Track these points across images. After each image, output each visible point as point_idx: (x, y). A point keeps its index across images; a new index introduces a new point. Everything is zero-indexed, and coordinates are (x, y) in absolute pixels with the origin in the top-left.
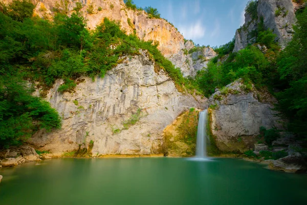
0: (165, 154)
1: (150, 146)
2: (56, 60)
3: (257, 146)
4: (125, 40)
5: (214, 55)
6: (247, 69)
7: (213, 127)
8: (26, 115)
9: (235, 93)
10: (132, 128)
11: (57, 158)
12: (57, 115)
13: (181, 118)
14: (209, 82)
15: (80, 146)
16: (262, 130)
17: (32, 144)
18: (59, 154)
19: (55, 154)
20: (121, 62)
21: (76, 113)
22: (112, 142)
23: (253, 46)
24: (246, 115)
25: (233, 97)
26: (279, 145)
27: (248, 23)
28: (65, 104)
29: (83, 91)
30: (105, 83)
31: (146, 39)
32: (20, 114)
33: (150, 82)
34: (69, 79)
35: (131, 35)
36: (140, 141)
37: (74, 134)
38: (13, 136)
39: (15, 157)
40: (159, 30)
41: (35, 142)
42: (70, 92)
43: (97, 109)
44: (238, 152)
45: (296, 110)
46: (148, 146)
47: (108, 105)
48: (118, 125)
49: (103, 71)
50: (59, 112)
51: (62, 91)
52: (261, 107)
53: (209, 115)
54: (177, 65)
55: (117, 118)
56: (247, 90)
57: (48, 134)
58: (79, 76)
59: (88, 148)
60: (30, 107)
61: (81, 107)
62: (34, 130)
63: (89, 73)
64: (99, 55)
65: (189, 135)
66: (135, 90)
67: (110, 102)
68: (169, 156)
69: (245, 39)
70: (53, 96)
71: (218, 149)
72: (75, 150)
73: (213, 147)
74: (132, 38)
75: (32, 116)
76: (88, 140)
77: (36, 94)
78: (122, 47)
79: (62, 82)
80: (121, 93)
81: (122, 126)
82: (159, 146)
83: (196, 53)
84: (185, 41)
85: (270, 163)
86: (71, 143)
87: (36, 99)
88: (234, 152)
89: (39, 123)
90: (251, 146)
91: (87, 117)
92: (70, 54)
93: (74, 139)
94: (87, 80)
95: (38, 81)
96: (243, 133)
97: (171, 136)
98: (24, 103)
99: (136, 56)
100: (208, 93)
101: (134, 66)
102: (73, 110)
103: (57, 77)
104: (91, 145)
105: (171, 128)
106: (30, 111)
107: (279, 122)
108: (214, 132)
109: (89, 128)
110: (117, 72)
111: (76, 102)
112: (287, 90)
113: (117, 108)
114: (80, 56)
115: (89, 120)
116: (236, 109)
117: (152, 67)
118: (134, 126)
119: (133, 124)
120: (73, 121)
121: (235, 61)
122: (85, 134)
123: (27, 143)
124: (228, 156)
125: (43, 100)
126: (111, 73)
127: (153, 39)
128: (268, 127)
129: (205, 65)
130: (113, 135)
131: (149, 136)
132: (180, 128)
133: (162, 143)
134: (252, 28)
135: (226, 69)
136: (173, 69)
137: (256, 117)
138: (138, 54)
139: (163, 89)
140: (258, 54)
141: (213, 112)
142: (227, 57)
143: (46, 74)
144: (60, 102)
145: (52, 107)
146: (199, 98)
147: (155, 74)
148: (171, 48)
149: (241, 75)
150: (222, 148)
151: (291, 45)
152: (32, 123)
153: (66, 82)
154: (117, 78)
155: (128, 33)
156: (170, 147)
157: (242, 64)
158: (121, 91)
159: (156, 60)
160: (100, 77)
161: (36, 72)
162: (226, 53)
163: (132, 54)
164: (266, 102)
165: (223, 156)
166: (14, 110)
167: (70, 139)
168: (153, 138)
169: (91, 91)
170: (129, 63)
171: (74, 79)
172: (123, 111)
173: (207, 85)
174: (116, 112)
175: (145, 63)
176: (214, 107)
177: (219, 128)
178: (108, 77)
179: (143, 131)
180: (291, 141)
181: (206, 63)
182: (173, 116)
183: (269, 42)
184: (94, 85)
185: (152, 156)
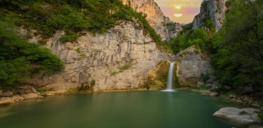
0: (148, 88)
1: (138, 83)
2: (56, 14)
3: (199, 83)
4: (123, 9)
5: (181, 29)
6: (198, 40)
7: (177, 72)
8: (22, 59)
9: (191, 54)
10: (125, 71)
11: (60, 94)
12: (60, 61)
13: (159, 66)
14: (177, 46)
15: (83, 84)
16: (202, 75)
17: (31, 85)
18: (63, 91)
19: (58, 92)
20: (118, 24)
21: (79, 59)
22: (110, 82)
23: (203, 28)
24: (195, 66)
25: (189, 56)
26: (209, 83)
27: (201, 13)
28: (68, 52)
29: (85, 42)
30: (105, 38)
31: (138, 11)
32: (14, 58)
33: (140, 41)
34: (70, 32)
35: (126, 5)
36: (131, 80)
37: (77, 75)
38: (6, 78)
39: (10, 96)
40: (148, 6)
41: (34, 83)
42: (72, 42)
43: (97, 57)
44: (190, 86)
45: (218, 65)
46: (136, 83)
47: (107, 55)
48: (115, 69)
49: (103, 29)
50: (62, 58)
51: (63, 41)
52: (203, 62)
53: (175, 65)
54: (158, 32)
55: (114, 65)
56: (197, 52)
57: (49, 76)
58: (81, 30)
59: (90, 85)
60: (26, 52)
61: (83, 55)
62: (33, 73)
63: (90, 29)
64: (100, 16)
65: (163, 76)
66: (128, 46)
67: (109, 52)
68: (150, 89)
69: (198, 23)
70: (54, 44)
71: (179, 85)
72: (78, 87)
73: (177, 84)
74: (128, 8)
75: (29, 60)
76: (90, 80)
77: (34, 40)
78: (119, 13)
79: (63, 33)
80: (118, 47)
81: (118, 70)
82: (144, 83)
83: (171, 26)
84: (165, 17)
85: (204, 92)
86: (74, 82)
87: (34, 45)
88: (187, 86)
89: (39, 66)
90: (196, 83)
91: (90, 63)
92: (71, 10)
93: (77, 79)
94: (89, 35)
95: (34, 29)
96: (193, 76)
97: (152, 77)
98: (18, 48)
99: (130, 22)
100: (176, 52)
101: (128, 29)
102: (76, 57)
103: (57, 29)
104: (93, 83)
105: (152, 72)
106: (27, 55)
107: (210, 70)
108: (178, 75)
109: (91, 71)
110: (115, 32)
111: (78, 51)
112: (216, 54)
113: (114, 57)
114: (82, 14)
115: (91, 65)
116: (190, 62)
117: (142, 31)
118: (128, 70)
119: (126, 69)
120: (76, 65)
121: (192, 35)
122: (87, 76)
123: (25, 84)
124: (184, 88)
125: (42, 47)
126: (110, 31)
127: (143, 11)
128: (205, 73)
129: (175, 35)
130: (111, 76)
131: (137, 77)
132: (158, 72)
133: (146, 81)
134: (203, 16)
135: (187, 39)
136: (155, 34)
137: (200, 67)
138: (132, 21)
139: (148, 47)
140: (204, 33)
141: (178, 63)
142: (188, 31)
143: (45, 24)
144: (62, 50)
145: (54, 53)
146: (170, 54)
147: (143, 37)
148: (155, 20)
149: (195, 43)
150: (181, 84)
151: (220, 30)
152: (29, 67)
153: (67, 34)
154: (115, 36)
155: (124, 4)
156: (151, 84)
157: (196, 37)
158: (118, 45)
159: (144, 27)
160: (100, 33)
161: (31, 20)
162: (188, 29)
163: (127, 20)
164: (206, 60)
165: (181, 89)
166: (5, 54)
167: (73, 79)
168: (140, 78)
169: (93, 43)
170: (124, 26)
171: (76, 32)
172: (119, 60)
173: (176, 47)
174: (114, 60)
175: (136, 28)
176: (179, 61)
177: (180, 73)
178: (107, 34)
179: (134, 74)
180: (215, 80)
181: (176, 33)
182: (154, 65)
183: (211, 27)
184: (95, 39)
185: (139, 89)
